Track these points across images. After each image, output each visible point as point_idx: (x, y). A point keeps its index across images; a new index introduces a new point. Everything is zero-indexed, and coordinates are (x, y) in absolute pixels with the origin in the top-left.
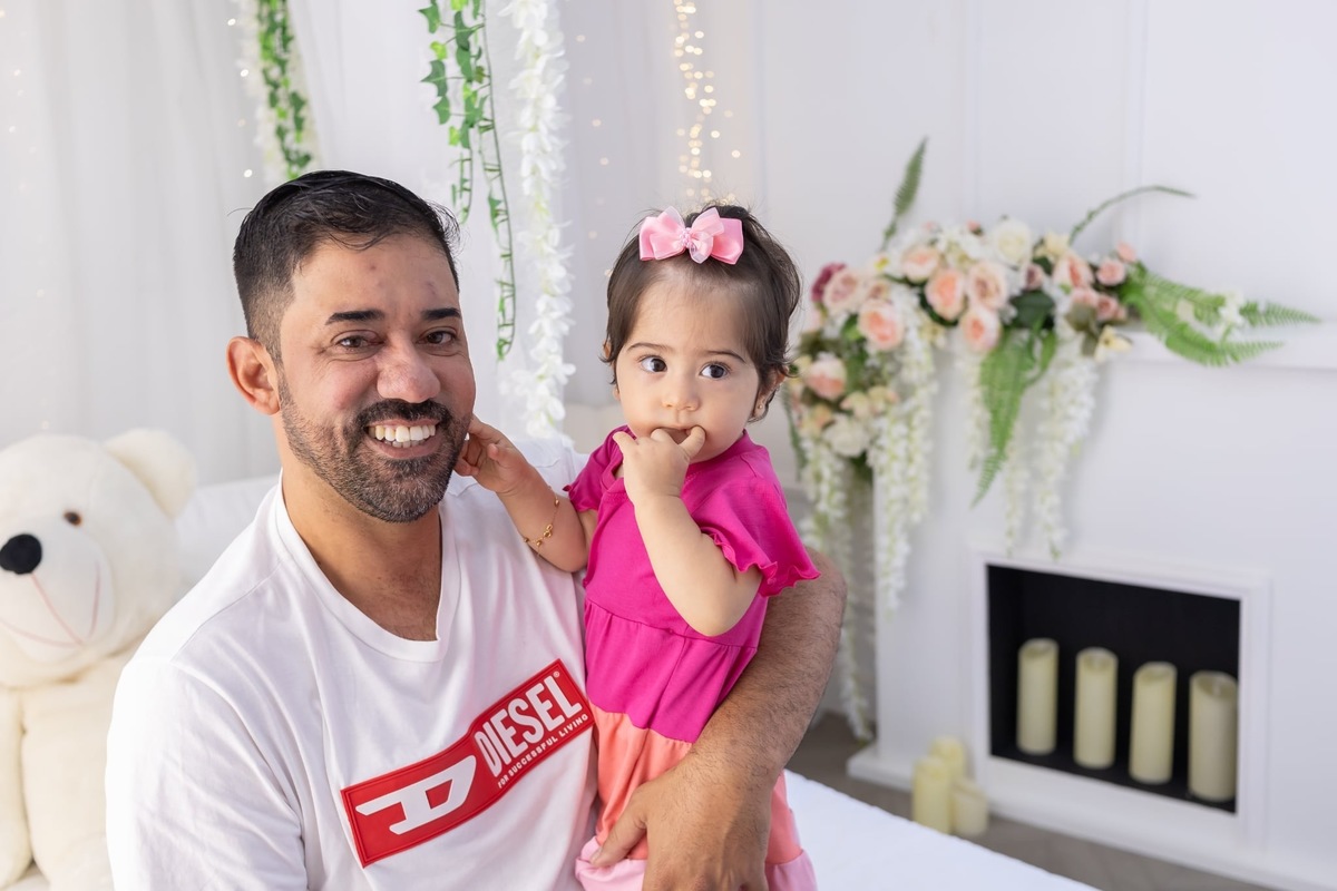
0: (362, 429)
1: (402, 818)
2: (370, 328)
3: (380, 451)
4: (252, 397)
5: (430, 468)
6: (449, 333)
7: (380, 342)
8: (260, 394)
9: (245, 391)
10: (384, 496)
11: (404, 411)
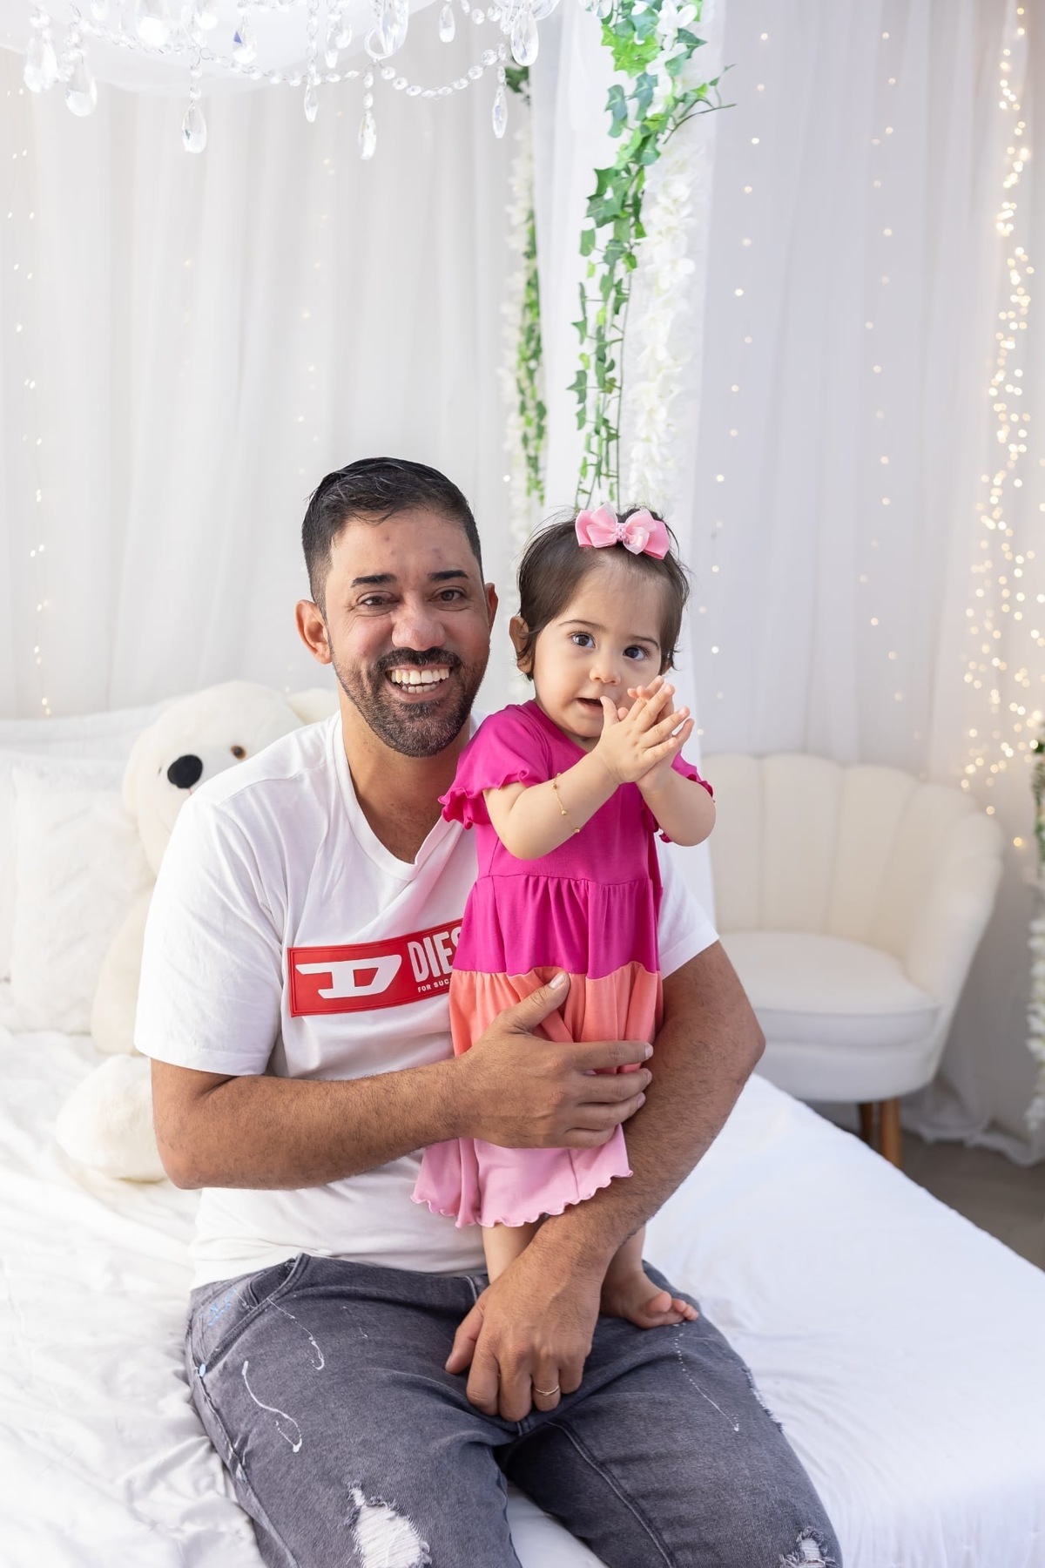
0: (382, 673)
1: (330, 986)
2: (385, 590)
3: (396, 695)
4: (315, 650)
5: (439, 710)
6: (457, 592)
7: (396, 601)
8: (319, 646)
9: (308, 643)
10: (400, 732)
11: (415, 658)
